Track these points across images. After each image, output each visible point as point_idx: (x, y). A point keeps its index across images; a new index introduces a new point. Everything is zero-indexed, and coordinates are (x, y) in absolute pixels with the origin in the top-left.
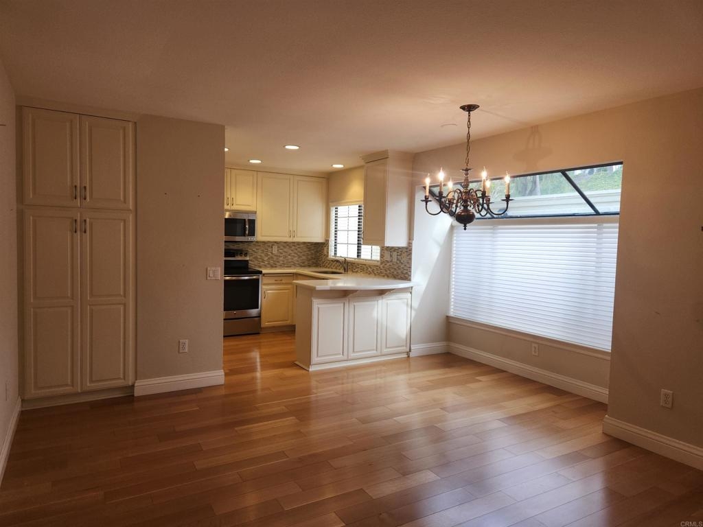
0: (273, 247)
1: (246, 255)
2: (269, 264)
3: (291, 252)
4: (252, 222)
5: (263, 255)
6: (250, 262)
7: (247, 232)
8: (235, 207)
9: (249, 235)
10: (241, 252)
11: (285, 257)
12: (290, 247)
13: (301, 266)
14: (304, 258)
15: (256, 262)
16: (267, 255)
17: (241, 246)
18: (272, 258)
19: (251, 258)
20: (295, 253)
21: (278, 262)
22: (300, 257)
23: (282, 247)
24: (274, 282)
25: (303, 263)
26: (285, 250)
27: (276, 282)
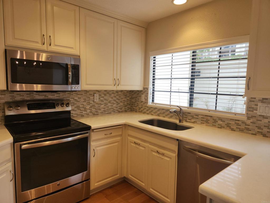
0: (95, 95)
1: (68, 105)
2: (91, 112)
3: (111, 99)
4: (76, 68)
5: (85, 104)
6: (72, 112)
7: (70, 80)
8: (53, 48)
9: (72, 84)
10: (62, 103)
11: (106, 104)
12: (110, 95)
13: (119, 112)
14: (122, 104)
15: (78, 112)
16: (89, 103)
17: (61, 96)
18: (94, 106)
19: (73, 107)
20: (115, 100)
21: (100, 109)
22: (118, 103)
23: (103, 95)
24: (104, 136)
25: (121, 109)
26: (106, 97)
27: (106, 136)
